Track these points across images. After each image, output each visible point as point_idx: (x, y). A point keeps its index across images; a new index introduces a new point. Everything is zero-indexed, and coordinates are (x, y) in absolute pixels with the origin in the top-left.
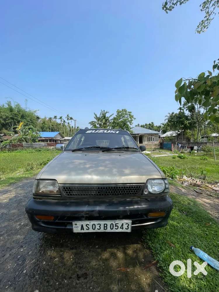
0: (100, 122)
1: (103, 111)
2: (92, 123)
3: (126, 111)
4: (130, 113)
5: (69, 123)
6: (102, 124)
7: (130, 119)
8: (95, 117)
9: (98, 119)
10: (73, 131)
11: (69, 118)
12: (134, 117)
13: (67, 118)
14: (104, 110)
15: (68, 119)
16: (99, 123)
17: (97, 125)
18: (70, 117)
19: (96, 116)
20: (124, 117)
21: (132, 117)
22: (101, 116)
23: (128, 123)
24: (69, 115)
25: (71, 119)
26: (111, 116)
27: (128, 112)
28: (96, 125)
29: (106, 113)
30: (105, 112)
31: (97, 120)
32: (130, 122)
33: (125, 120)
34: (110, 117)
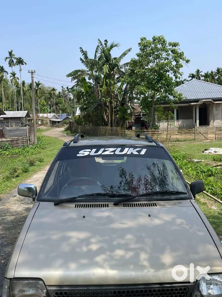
0: (96, 71)
1: (103, 43)
2: (75, 75)
3: (164, 42)
4: (175, 45)
5: (14, 74)
6: (103, 76)
7: (174, 63)
8: (83, 58)
9: (91, 64)
10: (24, 94)
11: (15, 61)
12: (186, 56)
13: (8, 60)
14: (106, 41)
15: (11, 64)
16: (94, 73)
17: (89, 79)
18: (17, 57)
19: (86, 57)
20: (158, 57)
21: (178, 56)
22: (98, 55)
23: (171, 74)
24: (13, 53)
25: (20, 62)
26: (124, 54)
27: (170, 44)
28: (85, 79)
29: (112, 47)
30: (109, 45)
31: (87, 66)
32: (175, 72)
33: (162, 67)
34: (121, 57)
